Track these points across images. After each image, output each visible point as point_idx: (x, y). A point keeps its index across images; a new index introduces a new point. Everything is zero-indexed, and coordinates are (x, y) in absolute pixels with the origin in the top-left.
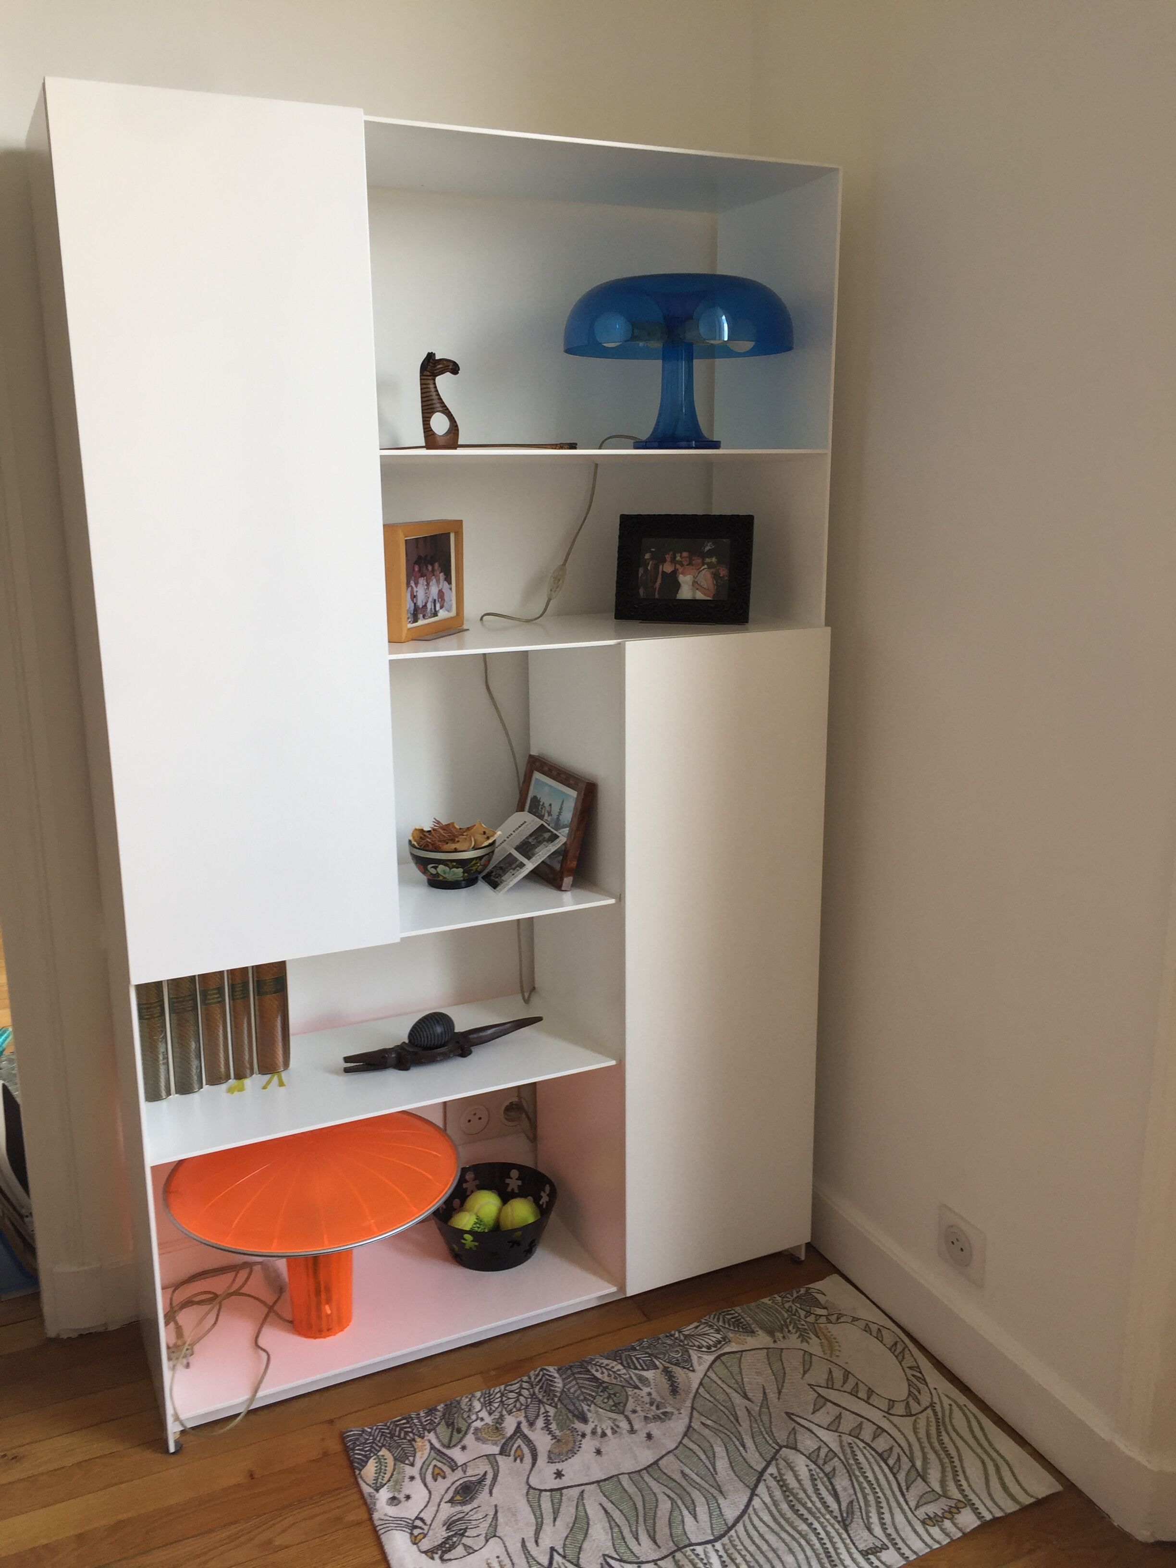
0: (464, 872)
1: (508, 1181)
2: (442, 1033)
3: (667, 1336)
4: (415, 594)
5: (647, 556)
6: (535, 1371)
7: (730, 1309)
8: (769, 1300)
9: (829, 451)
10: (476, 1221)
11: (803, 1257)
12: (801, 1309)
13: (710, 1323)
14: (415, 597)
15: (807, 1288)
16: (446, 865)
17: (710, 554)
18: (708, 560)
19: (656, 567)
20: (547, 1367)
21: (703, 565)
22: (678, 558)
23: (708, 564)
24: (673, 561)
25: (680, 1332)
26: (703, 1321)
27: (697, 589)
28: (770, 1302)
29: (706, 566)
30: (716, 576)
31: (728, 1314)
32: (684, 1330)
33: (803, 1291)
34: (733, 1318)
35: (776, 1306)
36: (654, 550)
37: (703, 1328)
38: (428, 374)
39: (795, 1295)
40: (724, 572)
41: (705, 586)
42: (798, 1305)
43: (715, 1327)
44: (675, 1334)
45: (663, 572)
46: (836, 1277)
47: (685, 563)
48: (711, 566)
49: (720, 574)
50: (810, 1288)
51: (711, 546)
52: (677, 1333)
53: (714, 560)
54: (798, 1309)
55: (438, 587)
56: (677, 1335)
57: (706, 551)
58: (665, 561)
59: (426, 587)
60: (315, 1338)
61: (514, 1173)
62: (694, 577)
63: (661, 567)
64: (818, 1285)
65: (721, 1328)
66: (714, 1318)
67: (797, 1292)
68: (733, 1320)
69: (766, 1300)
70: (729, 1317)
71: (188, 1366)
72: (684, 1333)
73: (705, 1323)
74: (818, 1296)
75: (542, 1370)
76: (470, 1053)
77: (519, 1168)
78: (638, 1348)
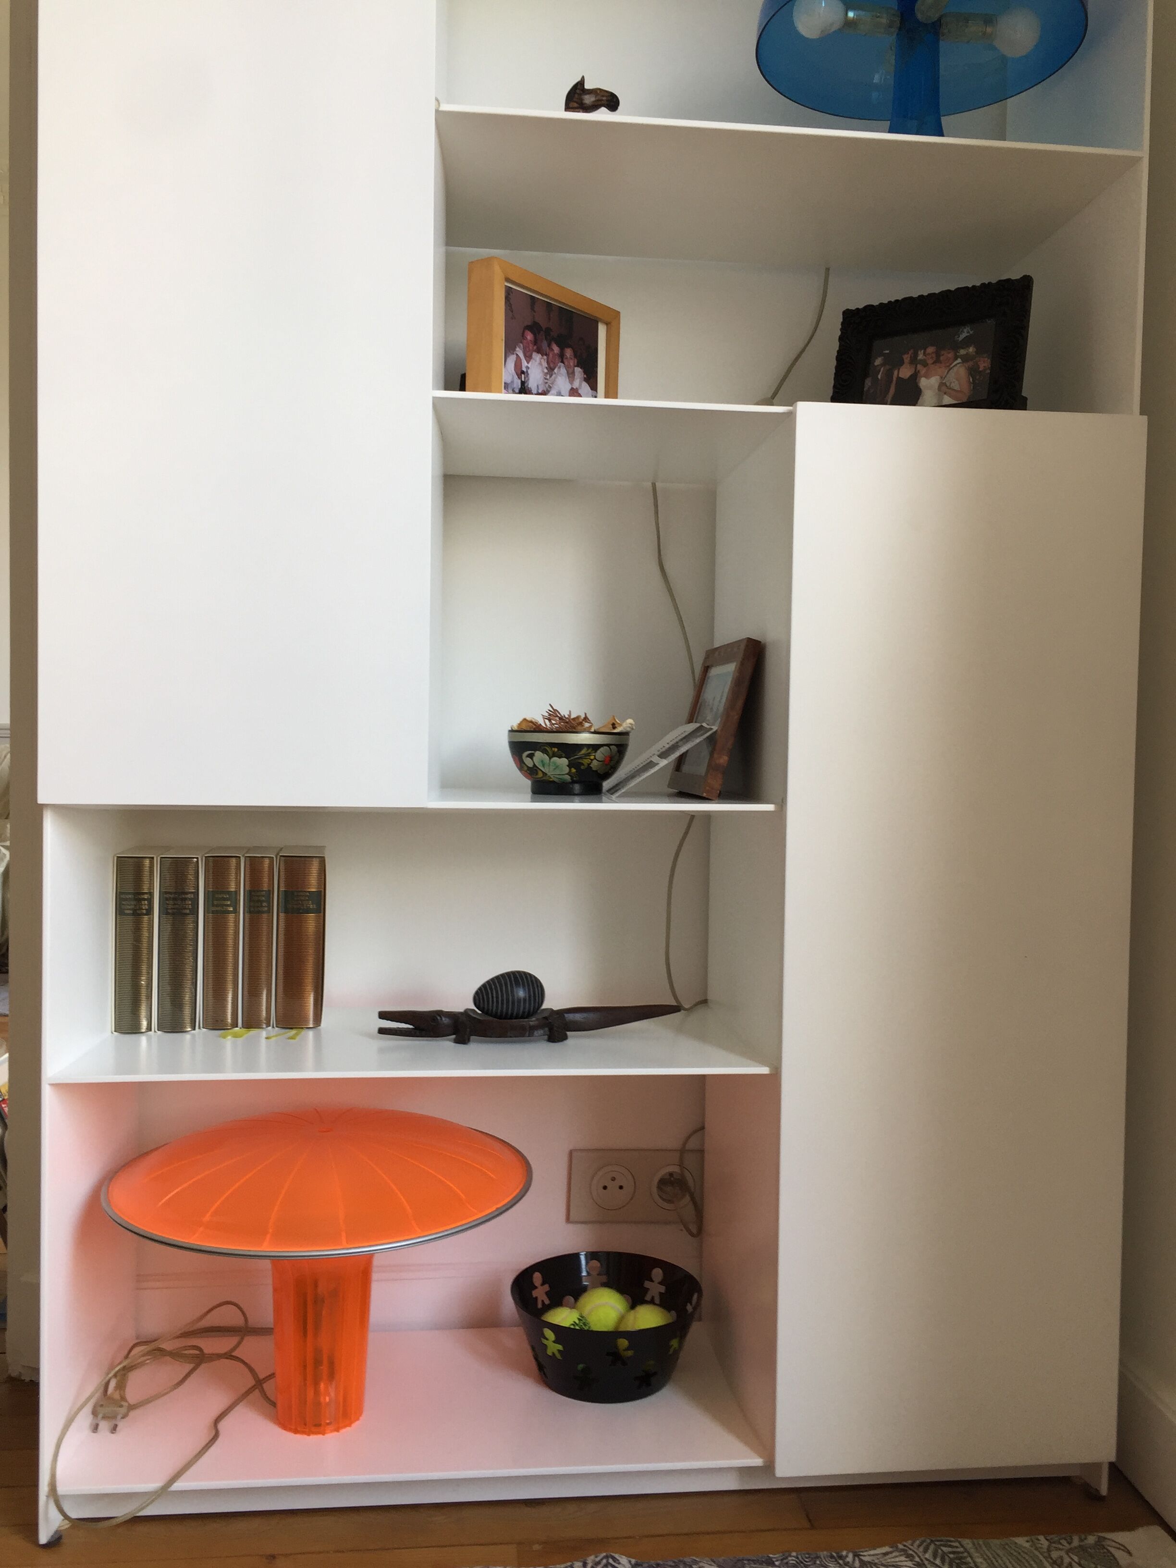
0: (569, 766)
1: (647, 1284)
2: (525, 1000)
3: (832, 1557)
4: (524, 369)
5: (878, 362)
6: (596, 1557)
7: (952, 1539)
8: (1027, 1541)
9: (1144, 153)
10: (577, 1322)
11: (1104, 1490)
12: (1080, 1565)
13: (911, 1552)
14: (523, 372)
15: (1099, 1537)
16: (545, 752)
17: (966, 343)
18: (962, 352)
19: (889, 375)
20: (617, 1556)
21: (956, 359)
22: (921, 356)
23: (962, 357)
24: (914, 361)
25: (856, 1555)
26: (900, 1546)
27: (945, 393)
28: (1027, 1545)
29: (959, 360)
30: (973, 372)
31: (945, 1546)
32: (865, 1553)
33: (1091, 1539)
34: (953, 1553)
35: (1037, 1553)
36: (887, 352)
37: (896, 1557)
38: (575, 105)
39: (1076, 1542)
40: (984, 364)
41: (957, 387)
42: (1076, 1559)
43: (917, 1559)
44: (847, 1556)
45: (898, 378)
46: (1157, 1531)
47: (930, 361)
48: (966, 359)
49: (979, 368)
50: (1105, 1538)
51: (968, 332)
52: (851, 1556)
53: (971, 350)
54: (1074, 1564)
55: (571, 383)
56: (850, 1558)
57: (960, 340)
58: (902, 363)
59: (546, 371)
60: (296, 1432)
61: (657, 1273)
62: (941, 378)
63: (896, 373)
64: (1122, 1537)
65: (926, 1562)
66: (919, 1546)
67: (1081, 1540)
68: (952, 1556)
69: (1021, 1541)
70: (945, 1549)
71: (114, 1429)
72: (862, 1558)
73: (903, 1550)
74: (1119, 1555)
75: (607, 1557)
76: (564, 1038)
77: (669, 1268)
78: (777, 1563)
